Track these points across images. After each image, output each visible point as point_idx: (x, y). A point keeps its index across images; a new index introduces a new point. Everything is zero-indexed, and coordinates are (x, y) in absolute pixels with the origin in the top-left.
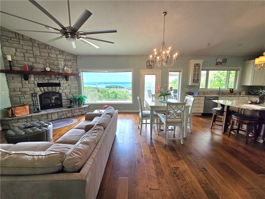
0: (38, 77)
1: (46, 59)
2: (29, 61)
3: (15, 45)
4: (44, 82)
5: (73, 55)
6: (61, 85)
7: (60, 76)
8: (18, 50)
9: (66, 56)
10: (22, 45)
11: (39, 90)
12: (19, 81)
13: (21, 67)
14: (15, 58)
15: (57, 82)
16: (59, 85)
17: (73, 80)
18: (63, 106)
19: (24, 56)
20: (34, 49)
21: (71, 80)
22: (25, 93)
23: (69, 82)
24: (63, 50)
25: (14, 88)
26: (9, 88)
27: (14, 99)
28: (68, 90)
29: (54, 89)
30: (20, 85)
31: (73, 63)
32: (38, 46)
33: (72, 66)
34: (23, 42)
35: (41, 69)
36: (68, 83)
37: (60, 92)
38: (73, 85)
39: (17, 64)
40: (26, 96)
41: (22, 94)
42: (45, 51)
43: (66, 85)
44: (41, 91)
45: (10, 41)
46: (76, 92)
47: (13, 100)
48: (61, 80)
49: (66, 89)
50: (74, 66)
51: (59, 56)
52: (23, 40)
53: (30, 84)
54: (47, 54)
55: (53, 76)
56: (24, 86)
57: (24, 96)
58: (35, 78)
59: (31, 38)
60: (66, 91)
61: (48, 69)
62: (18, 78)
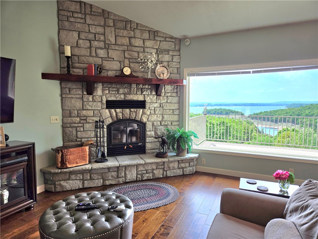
0: (109, 88)
1: (124, 51)
2: (97, 56)
3: (79, 25)
4: (118, 99)
5: (175, 38)
6: (147, 105)
7: (147, 87)
8: (83, 36)
9: (160, 41)
10: (89, 25)
11: (108, 116)
12: (78, 96)
13: (83, 69)
14: (77, 52)
15: (141, 98)
16: (142, 105)
17: (169, 94)
18: (146, 151)
19: (90, 47)
20: (108, 30)
21: (165, 95)
22: (86, 120)
23: (163, 100)
24: (156, 29)
25: (69, 109)
26: (63, 110)
27: (68, 132)
28: (159, 115)
29: (134, 114)
30: (79, 104)
31: (173, 56)
32: (114, 25)
33: (170, 63)
34: (90, 19)
35: (114, 72)
36: (159, 101)
37: (145, 120)
38: (167, 107)
39: (79, 63)
40: (87, 126)
41: (82, 121)
42: (125, 33)
43: (156, 105)
44: (111, 116)
45: (72, 20)
46: (173, 121)
47: (66, 133)
48: (148, 95)
49: (155, 114)
50: (174, 63)
51: (148, 43)
52: (91, 14)
53: (95, 101)
54: (128, 39)
55: (134, 86)
56: (86, 106)
57: (83, 127)
58: (103, 90)
59: (103, 10)
60: (154, 118)
61: (127, 71)
62: (77, 91)
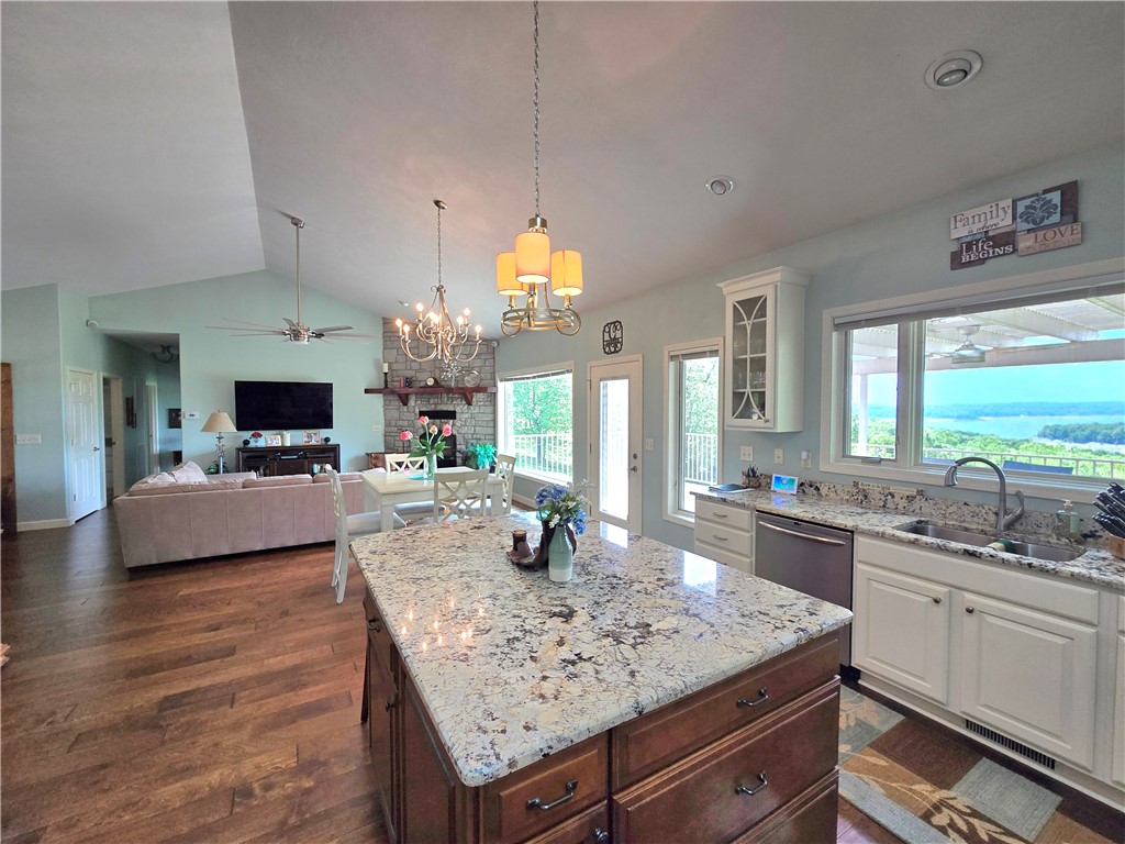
0: (421, 399)
4: (429, 410)
5: (487, 340)
6: (458, 415)
7: (457, 396)
12: (396, 408)
14: (395, 367)
15: (451, 408)
16: (452, 415)
17: (482, 404)
21: (477, 404)
23: (474, 410)
25: (390, 419)
26: (385, 420)
27: (388, 440)
28: (470, 428)
30: (395, 414)
31: (486, 360)
33: (482, 368)
35: (422, 383)
36: (470, 411)
37: (455, 432)
39: (395, 377)
43: (466, 416)
46: (487, 435)
47: (386, 441)
48: (459, 405)
49: (466, 425)
50: (488, 368)
53: (410, 412)
55: (442, 396)
56: (402, 416)
58: (416, 401)
60: (465, 430)
61: (430, 382)
62: (396, 403)
